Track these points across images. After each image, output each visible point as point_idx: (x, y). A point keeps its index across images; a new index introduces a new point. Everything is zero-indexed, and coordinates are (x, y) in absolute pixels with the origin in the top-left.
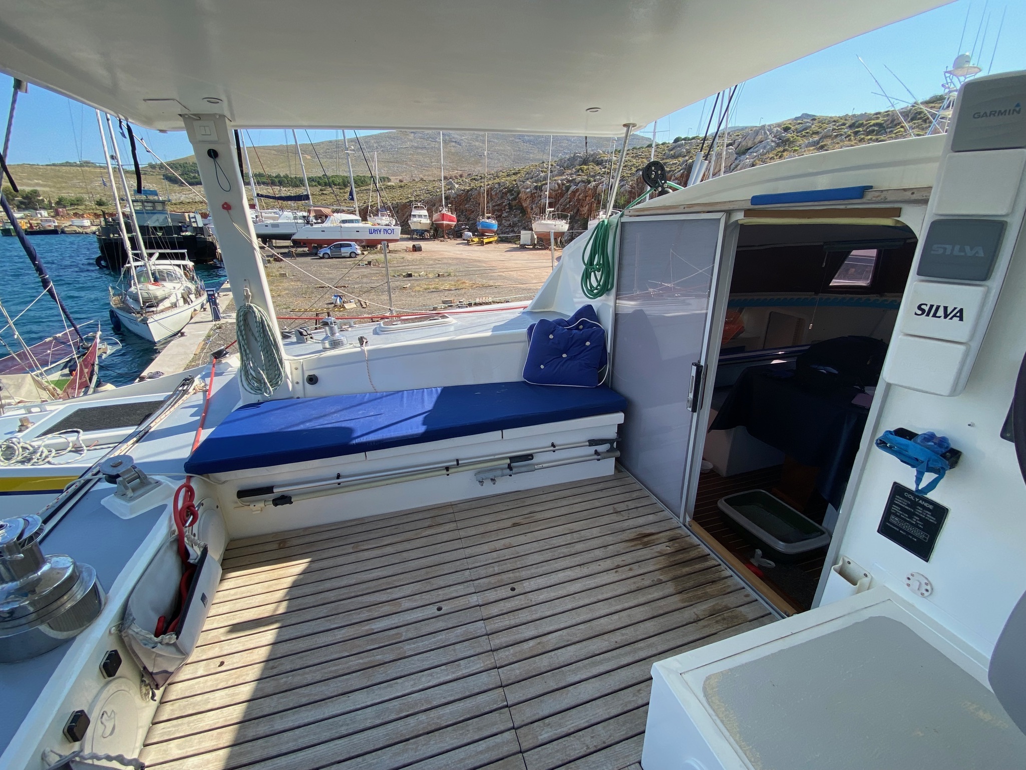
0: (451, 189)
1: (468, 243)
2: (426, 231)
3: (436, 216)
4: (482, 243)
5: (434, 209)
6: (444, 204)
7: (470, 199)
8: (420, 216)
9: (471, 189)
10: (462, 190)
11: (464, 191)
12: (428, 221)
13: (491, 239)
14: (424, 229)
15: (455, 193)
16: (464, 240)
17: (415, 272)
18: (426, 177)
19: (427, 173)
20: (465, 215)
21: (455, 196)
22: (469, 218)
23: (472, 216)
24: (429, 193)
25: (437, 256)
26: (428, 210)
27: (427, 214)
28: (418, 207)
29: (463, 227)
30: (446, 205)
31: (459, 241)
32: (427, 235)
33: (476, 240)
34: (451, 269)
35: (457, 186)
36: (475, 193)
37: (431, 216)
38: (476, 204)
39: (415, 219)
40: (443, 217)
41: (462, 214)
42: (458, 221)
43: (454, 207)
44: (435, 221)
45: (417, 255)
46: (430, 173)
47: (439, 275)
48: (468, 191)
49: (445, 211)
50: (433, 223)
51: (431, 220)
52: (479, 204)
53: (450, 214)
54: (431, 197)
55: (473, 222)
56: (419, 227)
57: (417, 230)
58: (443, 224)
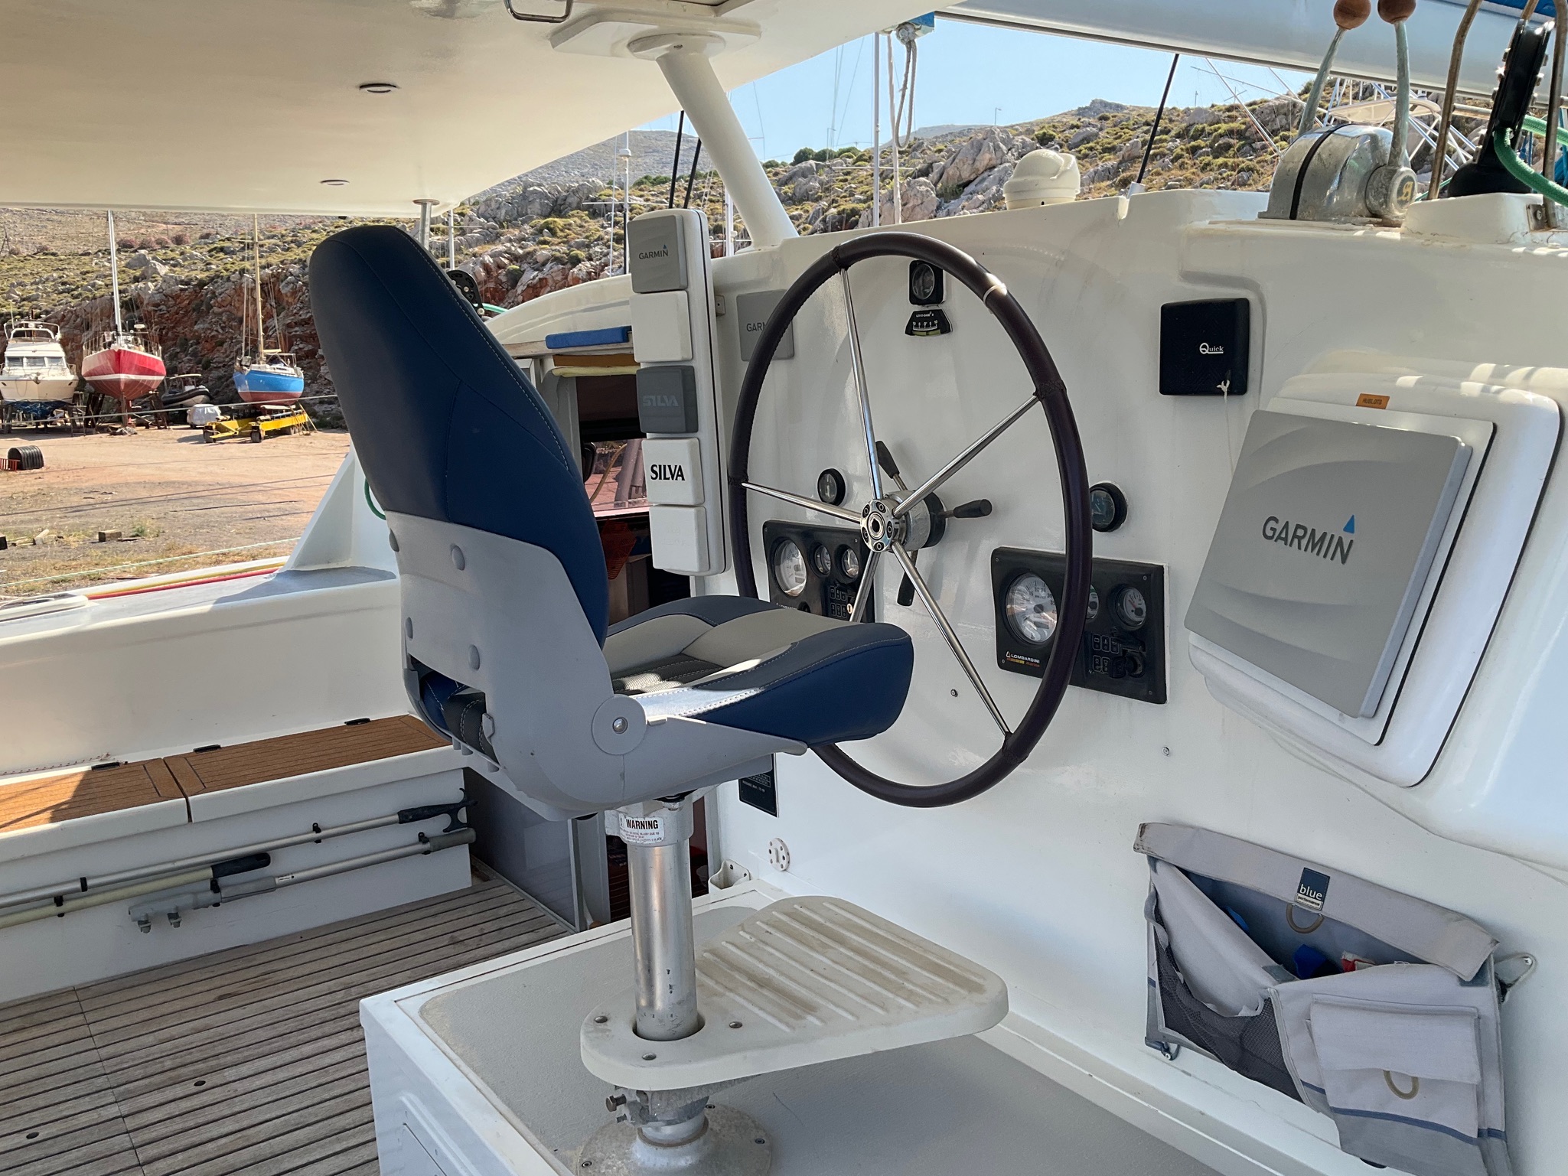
0: (143, 278)
1: (208, 435)
2: (58, 404)
3: (92, 360)
4: (255, 436)
5: (86, 337)
6: (119, 321)
7: (210, 307)
8: (36, 360)
9: (212, 280)
10: (182, 282)
11: (187, 283)
12: (70, 377)
13: (285, 423)
14: (52, 398)
15: (158, 291)
16: (194, 427)
17: (18, 533)
18: (59, 243)
19: (60, 231)
20: (195, 354)
21: (157, 298)
22: (209, 362)
23: (218, 356)
24: (69, 291)
25: (98, 480)
26: (63, 343)
27: (62, 354)
28: (30, 333)
29: (188, 388)
30: (128, 326)
31: (176, 432)
32: (61, 418)
33: (233, 425)
34: (147, 518)
35: (163, 270)
36: (224, 289)
37: (74, 359)
38: (229, 319)
39: (18, 371)
40: (119, 361)
41: (184, 350)
42: (171, 371)
43: (154, 331)
44: (90, 374)
45: (25, 481)
46: (72, 231)
47: (103, 538)
48: (202, 284)
49: (123, 343)
50: (82, 382)
51: (79, 373)
52: (241, 321)
53: (141, 351)
54: (74, 302)
55: (222, 372)
56: (33, 395)
57: (27, 403)
58: (118, 382)
